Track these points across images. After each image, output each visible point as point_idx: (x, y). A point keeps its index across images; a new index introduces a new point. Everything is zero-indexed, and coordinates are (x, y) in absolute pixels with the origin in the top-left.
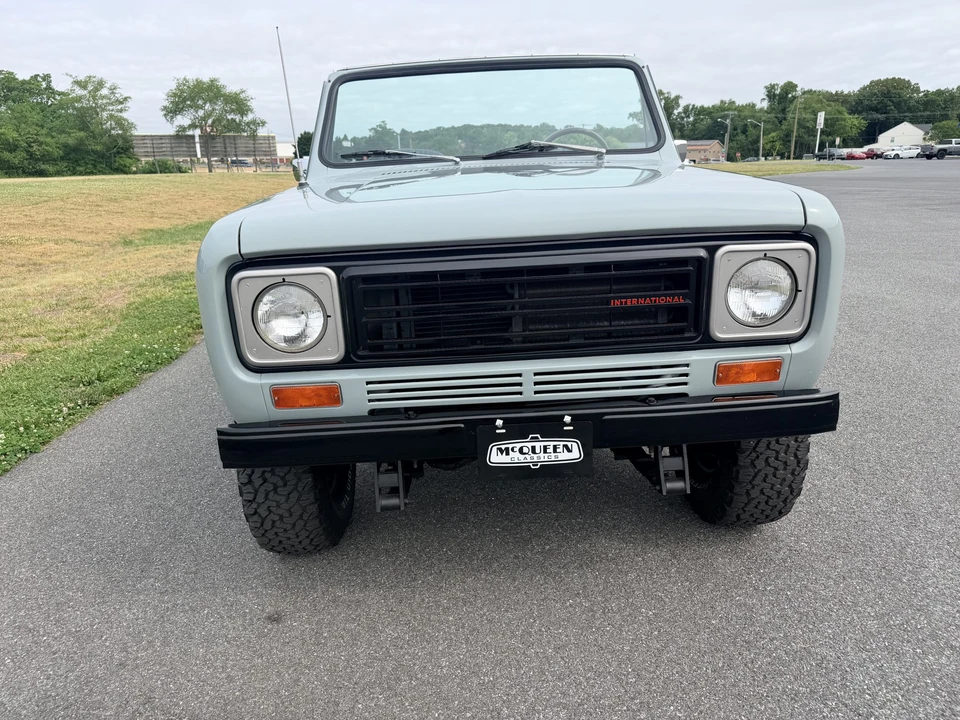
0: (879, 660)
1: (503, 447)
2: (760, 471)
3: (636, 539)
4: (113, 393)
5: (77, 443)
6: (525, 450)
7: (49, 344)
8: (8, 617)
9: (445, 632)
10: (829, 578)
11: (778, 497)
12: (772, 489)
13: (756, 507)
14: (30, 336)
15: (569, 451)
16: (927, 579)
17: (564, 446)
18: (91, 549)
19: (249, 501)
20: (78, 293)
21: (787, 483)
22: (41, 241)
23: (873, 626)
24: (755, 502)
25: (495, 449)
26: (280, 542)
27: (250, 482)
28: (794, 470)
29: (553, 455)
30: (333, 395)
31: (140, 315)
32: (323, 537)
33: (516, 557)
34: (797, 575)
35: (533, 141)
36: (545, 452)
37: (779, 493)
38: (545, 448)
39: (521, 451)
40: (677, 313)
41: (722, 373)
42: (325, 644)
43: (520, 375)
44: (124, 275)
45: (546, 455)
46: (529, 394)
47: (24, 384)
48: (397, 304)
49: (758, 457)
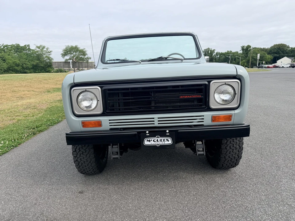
0: (265, 208)
2: (228, 150)
3: (192, 172)
4: (40, 131)
5: (29, 145)
6: (155, 141)
7: (23, 118)
8: (4, 191)
10: (251, 184)
11: (234, 159)
12: (232, 156)
13: (228, 162)
14: (18, 116)
15: (168, 141)
18: (30, 173)
19: (75, 157)
20: (33, 105)
21: (237, 154)
22: (24, 91)
23: (263, 198)
24: (227, 160)
25: (146, 140)
26: (84, 170)
27: (75, 151)
28: (239, 150)
29: (163, 142)
30: (99, 124)
31: (50, 110)
32: (97, 169)
33: (155, 177)
34: (241, 183)
35: (163, 56)
36: (161, 141)
37: (234, 157)
40: (199, 100)
41: (214, 119)
43: (154, 118)
44: (47, 100)
45: (161, 142)
46: (156, 124)
47: (15, 129)
49: (227, 146)
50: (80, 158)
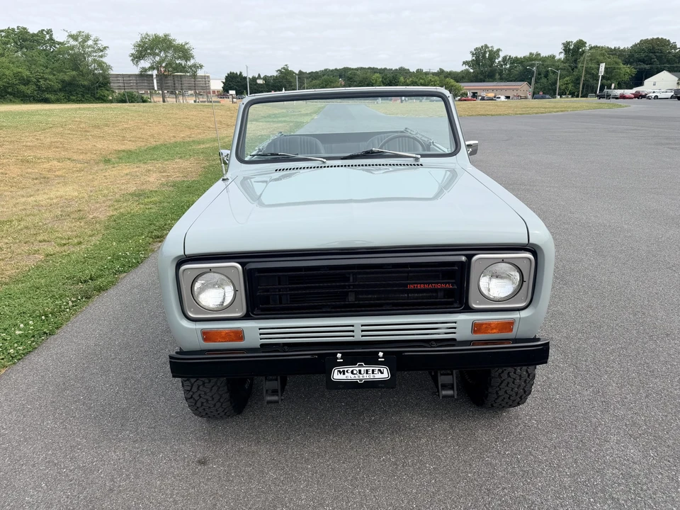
0: (566, 506)
1: (341, 370)
2: (504, 380)
3: (429, 414)
4: (100, 289)
5: (79, 328)
6: (355, 372)
7: (58, 249)
8: (42, 455)
9: (305, 476)
10: (545, 447)
11: (516, 395)
13: (503, 400)
14: (44, 241)
15: (382, 373)
16: (607, 450)
17: (379, 370)
18: (90, 408)
20: (75, 206)
21: (522, 387)
22: (48, 159)
23: (567, 481)
24: (502, 398)
25: (336, 371)
26: (207, 414)
28: (526, 380)
29: (372, 375)
30: (239, 335)
31: (116, 225)
32: (232, 411)
33: (353, 425)
34: (526, 444)
35: (374, 149)
36: (367, 373)
37: (517, 394)
38: (367, 371)
39: (352, 372)
40: (449, 293)
41: (477, 327)
42: (232, 481)
43: (353, 326)
44: (106, 192)
45: (368, 375)
46: (358, 337)
47: (43, 281)
48: (279, 284)
49: (503, 372)
50: (197, 394)
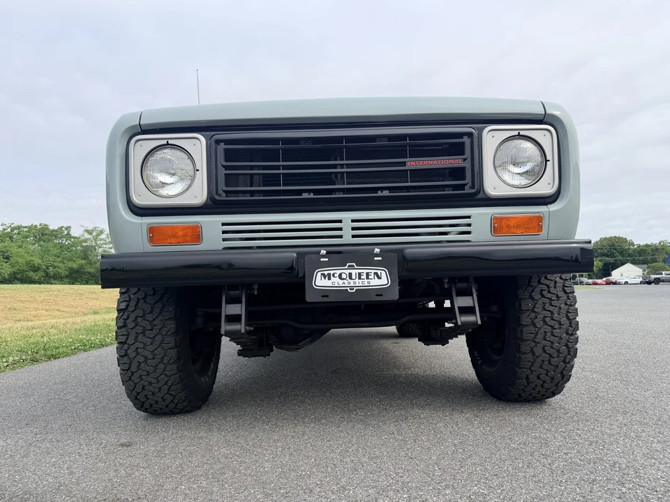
1: (326, 273)
2: (540, 329)
4: (52, 357)
6: (344, 276)
11: (558, 356)
12: (552, 347)
15: (379, 278)
17: (375, 273)
19: (122, 343)
21: (564, 342)
25: (319, 274)
29: (366, 281)
30: (196, 234)
36: (360, 278)
38: (360, 275)
39: (340, 277)
41: (497, 224)
42: (164, 457)
43: (340, 222)
45: (361, 281)
46: (347, 237)
50: (133, 348)
